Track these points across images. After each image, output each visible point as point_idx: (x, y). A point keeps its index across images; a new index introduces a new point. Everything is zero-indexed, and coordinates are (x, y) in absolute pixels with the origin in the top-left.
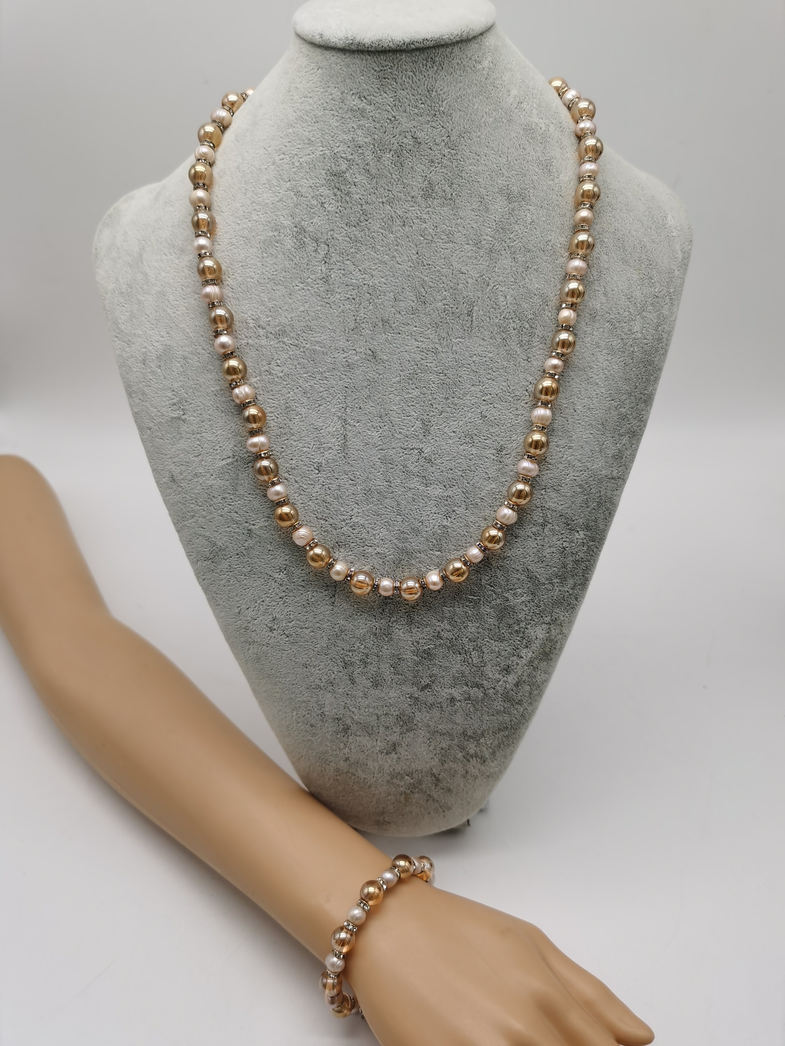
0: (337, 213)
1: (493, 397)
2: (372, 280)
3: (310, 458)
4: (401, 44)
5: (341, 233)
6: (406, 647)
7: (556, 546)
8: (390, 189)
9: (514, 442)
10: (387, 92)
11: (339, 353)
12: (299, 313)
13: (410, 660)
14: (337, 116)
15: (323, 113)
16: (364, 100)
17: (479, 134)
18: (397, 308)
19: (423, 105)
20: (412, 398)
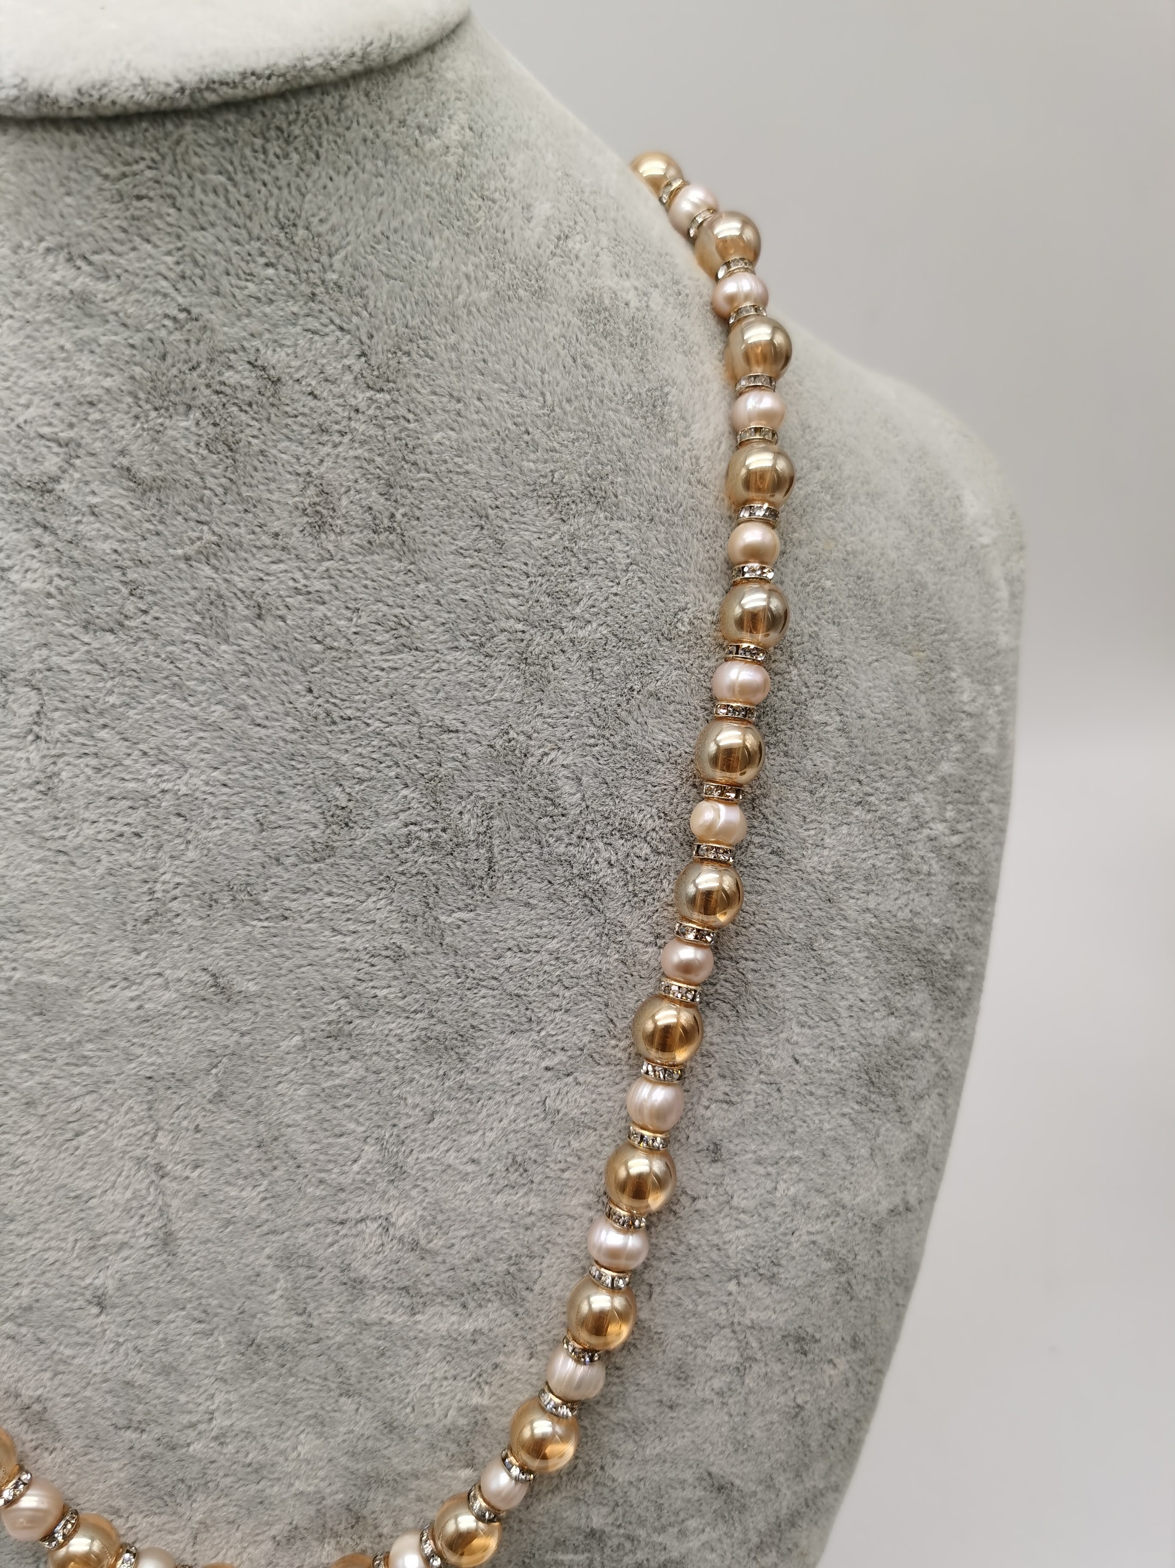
0: (49, 595)
2: (186, 777)
3: (70, 1277)
5: (71, 653)
10: (154, 239)
11: (114, 986)
16: (86, 268)
17: (453, 339)
18: (268, 850)
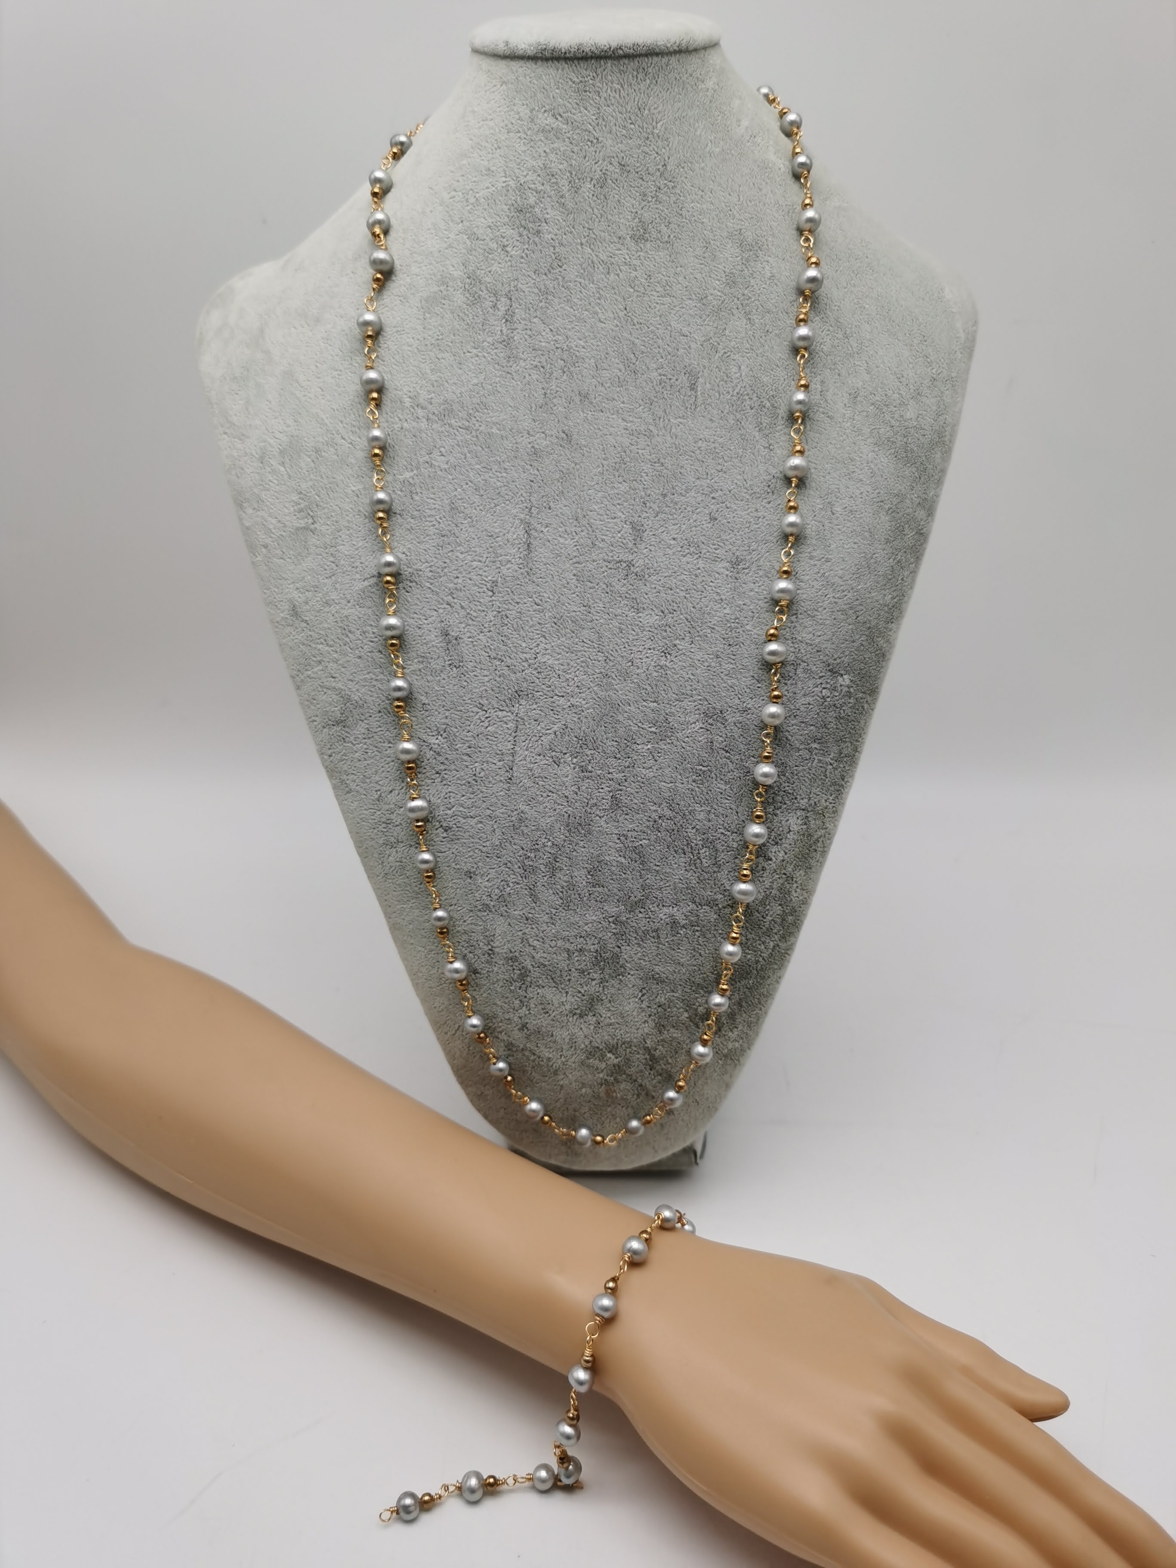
1: (725, 494)
4: (606, 48)
6: (610, 844)
7: (813, 694)
8: (590, 227)
9: (754, 552)
12: (471, 387)
13: (615, 864)
14: (525, 138)
15: (507, 136)
19: (632, 126)
20: (618, 494)
